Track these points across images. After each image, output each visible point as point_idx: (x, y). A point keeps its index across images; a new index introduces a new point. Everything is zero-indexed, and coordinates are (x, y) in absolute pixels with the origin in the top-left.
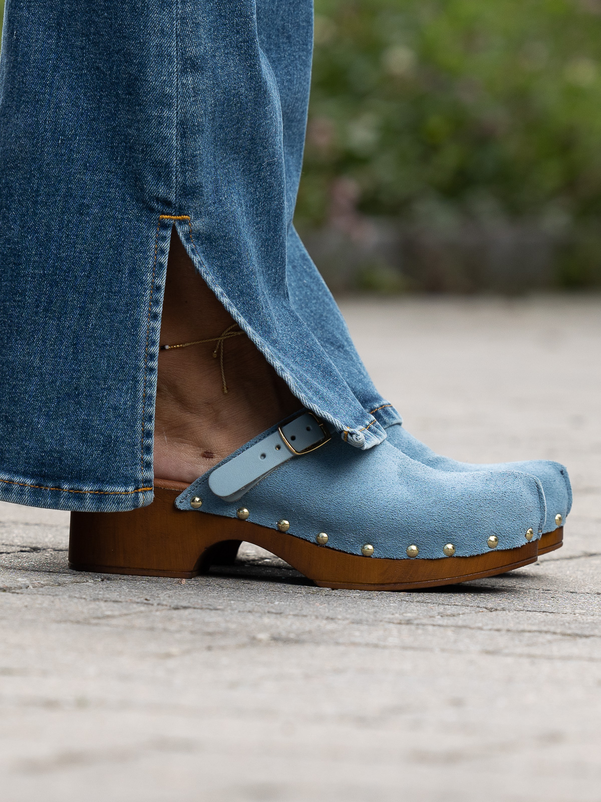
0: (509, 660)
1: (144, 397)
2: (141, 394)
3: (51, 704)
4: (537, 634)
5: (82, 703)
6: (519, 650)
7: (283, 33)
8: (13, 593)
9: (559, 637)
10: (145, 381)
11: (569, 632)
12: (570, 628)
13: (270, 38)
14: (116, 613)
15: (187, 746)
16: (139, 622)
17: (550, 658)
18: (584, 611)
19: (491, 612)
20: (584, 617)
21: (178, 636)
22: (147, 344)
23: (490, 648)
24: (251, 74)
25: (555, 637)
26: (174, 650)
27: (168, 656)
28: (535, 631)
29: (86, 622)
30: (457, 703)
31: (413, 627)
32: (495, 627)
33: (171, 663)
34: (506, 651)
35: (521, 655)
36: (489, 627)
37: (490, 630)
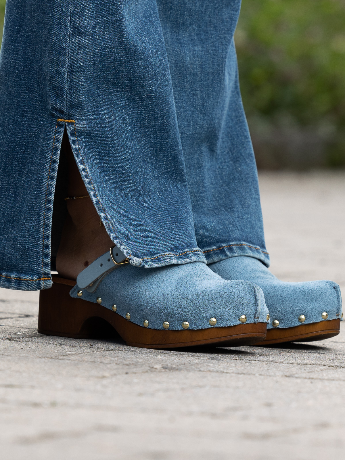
0: (298, 381)
1: (44, 225)
2: (42, 223)
3: (36, 405)
4: (315, 366)
5: (54, 404)
6: (304, 375)
7: (210, 25)
8: (15, 341)
9: (327, 367)
10: (45, 215)
11: (333, 365)
12: (333, 363)
13: (200, 27)
14: (74, 353)
15: (114, 429)
16: (87, 358)
17: (321, 380)
18: (341, 353)
19: (288, 353)
20: (341, 356)
21: (109, 366)
22: (46, 194)
23: (287, 374)
24: (121, 40)
25: (325, 367)
26: (106, 374)
27: (104, 377)
28: (313, 364)
29: (56, 358)
30: (269, 405)
31: (243, 362)
32: (291, 362)
33: (105, 382)
34: (296, 375)
35: (305, 378)
36: (287, 362)
37: (288, 363)
